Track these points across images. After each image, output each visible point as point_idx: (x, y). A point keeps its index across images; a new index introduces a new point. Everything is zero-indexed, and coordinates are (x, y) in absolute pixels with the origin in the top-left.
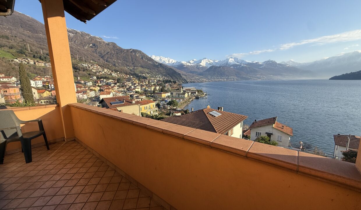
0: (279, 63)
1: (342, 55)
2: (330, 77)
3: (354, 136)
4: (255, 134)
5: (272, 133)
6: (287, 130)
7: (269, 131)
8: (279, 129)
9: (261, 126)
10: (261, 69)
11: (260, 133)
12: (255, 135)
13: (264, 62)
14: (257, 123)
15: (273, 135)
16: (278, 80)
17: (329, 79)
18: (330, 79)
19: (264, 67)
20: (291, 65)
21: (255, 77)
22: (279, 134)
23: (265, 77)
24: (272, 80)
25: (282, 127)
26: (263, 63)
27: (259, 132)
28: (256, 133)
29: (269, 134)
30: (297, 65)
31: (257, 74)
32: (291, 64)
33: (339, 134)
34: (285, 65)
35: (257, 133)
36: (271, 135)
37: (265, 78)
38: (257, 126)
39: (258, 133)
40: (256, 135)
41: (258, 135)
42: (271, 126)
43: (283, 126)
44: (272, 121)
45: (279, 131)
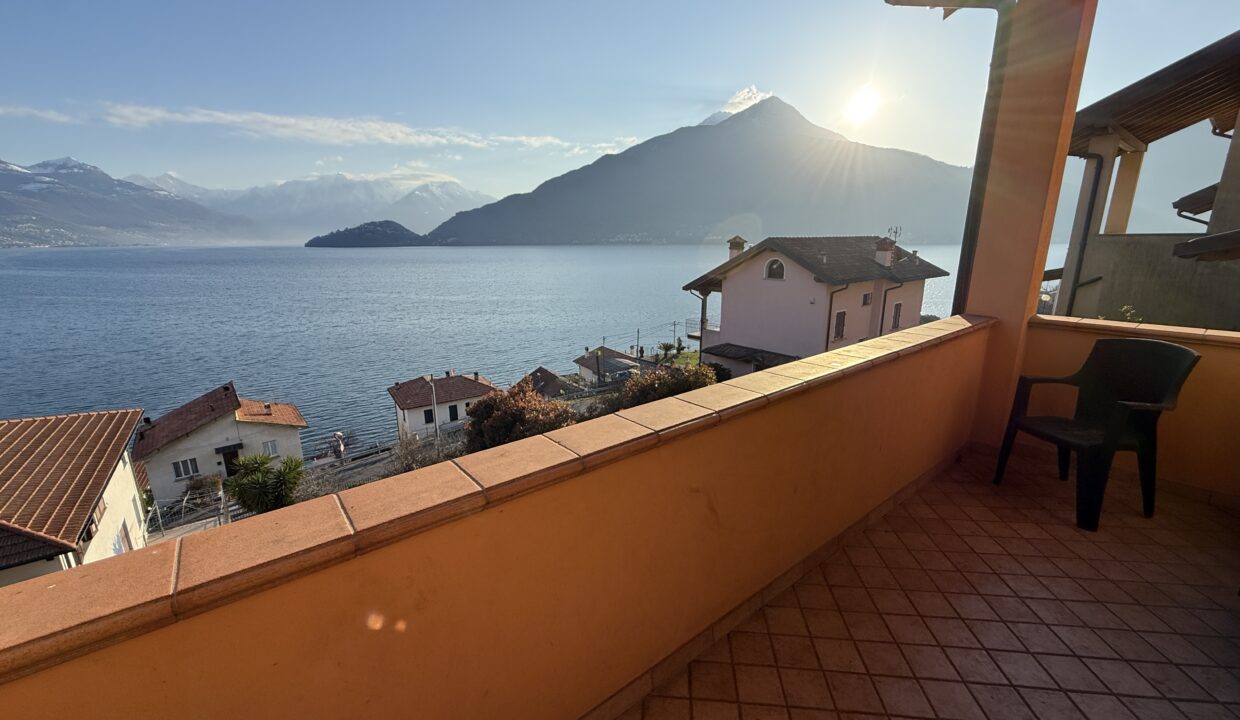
0: (121, 178)
1: (315, 179)
2: (307, 241)
3: (422, 378)
4: (173, 472)
5: (238, 442)
6: (282, 415)
7: (227, 439)
8: (261, 419)
9: (187, 435)
10: (30, 194)
11: (193, 461)
12: (174, 478)
13: (39, 166)
14: (157, 429)
15: (244, 450)
16: (139, 246)
17: (303, 245)
18: (307, 245)
19: (44, 186)
20: (174, 192)
21: (10, 234)
22: (266, 437)
23: (69, 234)
24: (109, 248)
25: (265, 411)
26: (32, 167)
27: (187, 457)
28: (171, 469)
29: (233, 449)
30: (196, 196)
31: (18, 218)
32: (170, 190)
33: (397, 384)
34: (152, 190)
35: (176, 465)
36: (240, 451)
37: (71, 239)
38: (165, 441)
39: (185, 463)
40: (178, 474)
41: (187, 472)
42: (229, 420)
43: (268, 407)
44: (223, 401)
45: (262, 428)
